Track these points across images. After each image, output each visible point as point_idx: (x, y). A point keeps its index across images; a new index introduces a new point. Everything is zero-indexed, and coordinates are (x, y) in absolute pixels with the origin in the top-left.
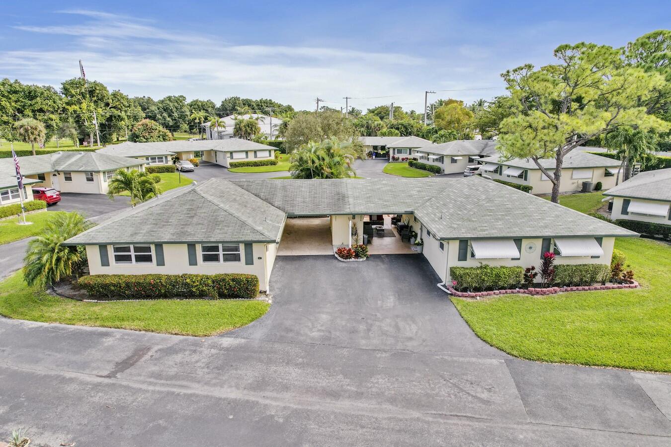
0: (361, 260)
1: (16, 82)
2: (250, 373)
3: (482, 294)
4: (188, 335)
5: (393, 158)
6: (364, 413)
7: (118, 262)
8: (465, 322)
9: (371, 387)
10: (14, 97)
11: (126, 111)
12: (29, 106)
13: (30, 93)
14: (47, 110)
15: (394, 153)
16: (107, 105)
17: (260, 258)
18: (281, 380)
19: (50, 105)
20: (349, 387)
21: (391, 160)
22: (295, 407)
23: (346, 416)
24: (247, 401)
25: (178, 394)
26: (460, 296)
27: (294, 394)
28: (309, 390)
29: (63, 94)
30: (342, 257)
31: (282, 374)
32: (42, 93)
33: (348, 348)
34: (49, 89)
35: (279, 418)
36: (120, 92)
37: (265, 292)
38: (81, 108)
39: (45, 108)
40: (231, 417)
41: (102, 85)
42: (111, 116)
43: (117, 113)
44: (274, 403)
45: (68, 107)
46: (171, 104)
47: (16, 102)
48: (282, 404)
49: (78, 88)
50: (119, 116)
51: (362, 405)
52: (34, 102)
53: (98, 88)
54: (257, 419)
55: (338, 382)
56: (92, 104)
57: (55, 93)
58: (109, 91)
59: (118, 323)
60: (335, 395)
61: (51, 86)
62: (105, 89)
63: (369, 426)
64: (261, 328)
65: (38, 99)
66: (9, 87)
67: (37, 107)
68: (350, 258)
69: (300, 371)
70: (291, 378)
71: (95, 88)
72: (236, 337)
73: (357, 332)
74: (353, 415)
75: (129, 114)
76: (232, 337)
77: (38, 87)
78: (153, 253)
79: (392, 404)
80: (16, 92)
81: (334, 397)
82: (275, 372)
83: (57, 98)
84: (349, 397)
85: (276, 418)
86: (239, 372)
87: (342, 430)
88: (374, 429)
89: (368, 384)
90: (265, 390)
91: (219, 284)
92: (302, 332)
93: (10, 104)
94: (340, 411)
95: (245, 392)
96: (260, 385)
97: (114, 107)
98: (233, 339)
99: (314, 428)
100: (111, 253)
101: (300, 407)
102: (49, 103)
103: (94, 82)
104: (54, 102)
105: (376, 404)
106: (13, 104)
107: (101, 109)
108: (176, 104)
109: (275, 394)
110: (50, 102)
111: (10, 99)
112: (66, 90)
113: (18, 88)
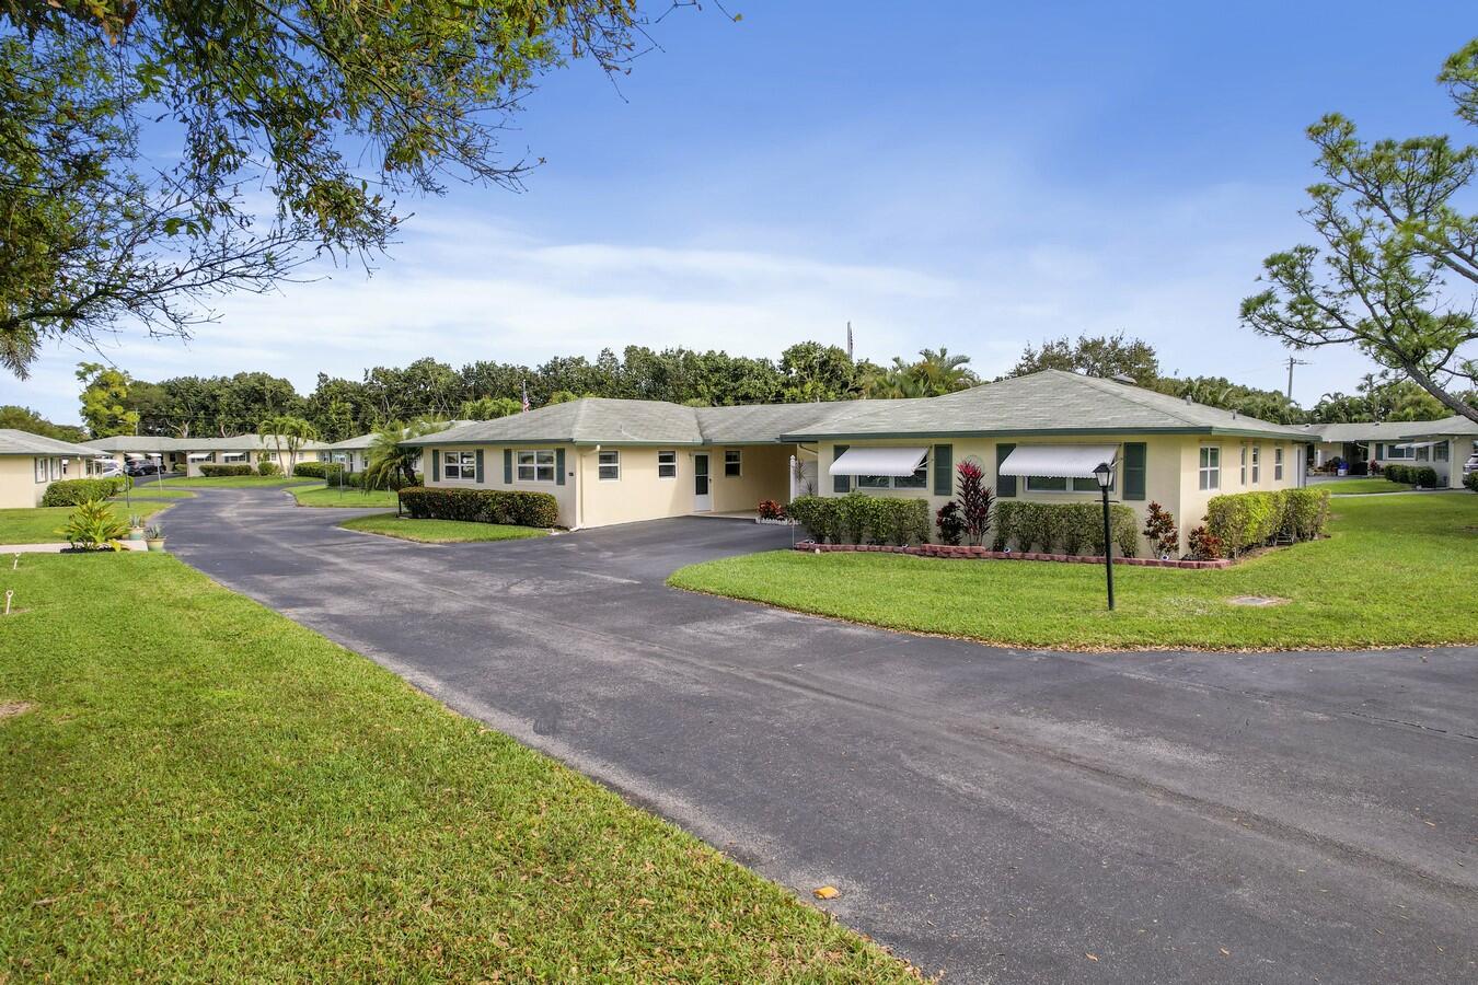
1: (722, 354)
10: (715, 378)
12: (732, 391)
13: (735, 370)
14: (755, 395)
16: (845, 384)
19: (759, 389)
29: (780, 368)
32: (751, 370)
34: (764, 362)
36: (870, 362)
38: (802, 392)
39: (752, 392)
41: (840, 352)
45: (784, 390)
47: (716, 385)
49: (803, 358)
52: (737, 385)
53: (834, 358)
56: (822, 385)
57: (772, 368)
58: (853, 361)
61: (769, 358)
65: (745, 378)
66: (711, 363)
67: (741, 392)
71: (830, 358)
80: (718, 370)
83: (769, 376)
93: (709, 389)
97: (855, 389)
102: (758, 385)
103: (830, 348)
104: (766, 383)
107: (833, 394)
110: (760, 384)
111: (710, 380)
112: (786, 365)
113: (722, 364)
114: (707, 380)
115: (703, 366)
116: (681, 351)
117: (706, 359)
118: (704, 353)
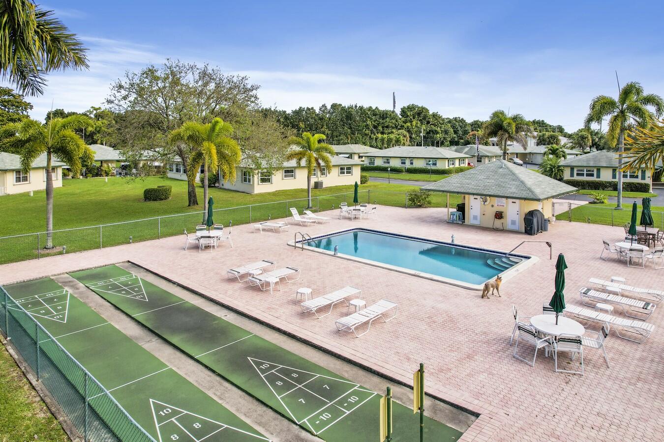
11: (440, 128)
16: (428, 122)
36: (438, 113)
38: (412, 125)
42: (430, 130)
43: (434, 128)
46: (457, 124)
50: (436, 131)
56: (419, 122)
75: (442, 129)
93: (372, 123)
97: (433, 124)
100: (575, 172)
104: (396, 121)
107: (424, 126)
108: (461, 124)
110: (394, 121)
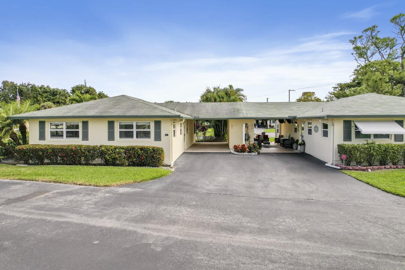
0: (254, 154)
1: (48, 87)
2: (136, 210)
3: (372, 168)
4: (90, 185)
5: (270, 126)
6: (272, 248)
7: (52, 137)
8: (366, 185)
9: (277, 225)
10: (45, 95)
12: (52, 100)
13: (53, 93)
14: (61, 102)
15: (270, 123)
17: (167, 135)
18: (169, 216)
19: (63, 100)
20: (249, 224)
21: (268, 127)
22: (180, 238)
23: (247, 249)
24: (124, 231)
25: (49, 222)
26: (350, 170)
27: (181, 227)
28: (199, 225)
29: (71, 93)
30: (238, 151)
31: (172, 212)
32: (60, 93)
33: (246, 197)
34: (64, 91)
35: (156, 247)
37: (170, 166)
39: (60, 101)
40: (96, 242)
41: (93, 89)
44: (155, 234)
47: (45, 97)
48: (165, 235)
49: (80, 90)
51: (268, 240)
52: (55, 97)
53: (91, 90)
54: (128, 246)
55: (236, 220)
57: (68, 93)
58: (97, 92)
59: (34, 177)
60: (233, 230)
61: (66, 89)
62: (95, 91)
63: (283, 261)
64: (160, 183)
65: (58, 96)
66: (43, 89)
67: (56, 100)
68: (244, 152)
69: (192, 210)
70: (181, 215)
71: (89, 90)
72: (135, 188)
73: (254, 187)
74: (258, 249)
76: (130, 188)
77: (59, 90)
78: (80, 130)
79: (309, 241)
80: (46, 92)
81: (231, 231)
82: (165, 210)
83: (68, 96)
84: (251, 232)
85: (153, 247)
86: (126, 208)
87: (243, 263)
88: (291, 264)
89: (273, 223)
90: (148, 222)
91: (130, 153)
92: (199, 186)
94: (239, 244)
95: (127, 223)
96: (143, 219)
98: (131, 188)
99: (202, 260)
100: (48, 129)
101: (187, 238)
102: (63, 98)
103: (89, 87)
104: (66, 98)
105: (287, 240)
106: (44, 99)
109: (159, 227)
111: (43, 96)
112: (73, 91)
113: (48, 90)
114: (42, 95)
115: (40, 90)
116: (29, 85)
117: (41, 88)
118: (40, 86)
